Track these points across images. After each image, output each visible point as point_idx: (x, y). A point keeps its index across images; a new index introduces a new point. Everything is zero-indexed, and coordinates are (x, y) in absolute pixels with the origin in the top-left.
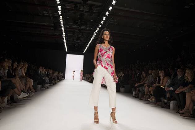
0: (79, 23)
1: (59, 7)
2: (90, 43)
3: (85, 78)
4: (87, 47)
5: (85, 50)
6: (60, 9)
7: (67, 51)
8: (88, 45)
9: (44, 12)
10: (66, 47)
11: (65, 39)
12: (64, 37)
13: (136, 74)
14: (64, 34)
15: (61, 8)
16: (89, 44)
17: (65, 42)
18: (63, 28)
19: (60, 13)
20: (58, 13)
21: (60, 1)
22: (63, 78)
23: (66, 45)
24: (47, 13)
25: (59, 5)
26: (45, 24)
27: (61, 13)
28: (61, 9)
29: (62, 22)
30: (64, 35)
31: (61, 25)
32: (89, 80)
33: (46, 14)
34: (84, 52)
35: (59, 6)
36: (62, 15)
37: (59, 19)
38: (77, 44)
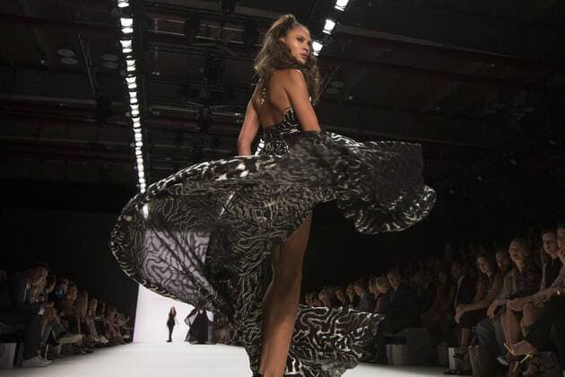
0: (203, 94)
1: (127, 24)
6: (128, 30)
9: (60, 52)
11: (140, 160)
12: (138, 152)
14: (138, 136)
15: (133, 26)
18: (135, 112)
19: (126, 45)
20: (121, 47)
24: (72, 53)
25: (126, 13)
26: (62, 101)
27: (133, 46)
28: (131, 31)
29: (132, 82)
30: (140, 144)
31: (129, 98)
33: (68, 57)
35: (126, 17)
36: (135, 55)
37: (122, 73)
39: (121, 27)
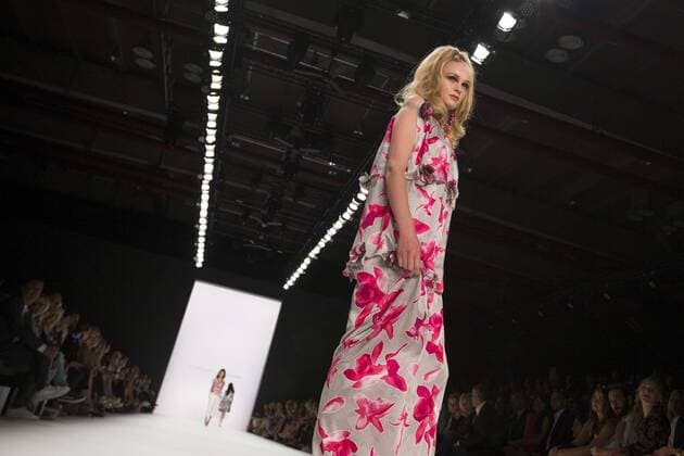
0: (295, 133)
1: (221, 32)
2: (328, 238)
3: (266, 423)
4: (307, 261)
5: (296, 276)
6: (221, 40)
7: (199, 265)
8: (316, 250)
9: (137, 51)
10: (201, 240)
11: (205, 197)
12: (205, 187)
13: (549, 412)
14: (209, 168)
15: (229, 36)
16: (322, 244)
17: (204, 213)
18: (211, 139)
19: (216, 57)
20: (209, 58)
21: (230, 5)
22: (147, 404)
23: (202, 233)
24: (150, 55)
25: (223, 18)
26: (127, 109)
27: (223, 60)
28: (224, 41)
29: (213, 102)
30: (208, 177)
31: (207, 120)
32: (285, 434)
33: (144, 57)
34: (286, 287)
35: (221, 24)
36: (222, 70)
37: (204, 89)
38: (261, 238)
39: (214, 35)
